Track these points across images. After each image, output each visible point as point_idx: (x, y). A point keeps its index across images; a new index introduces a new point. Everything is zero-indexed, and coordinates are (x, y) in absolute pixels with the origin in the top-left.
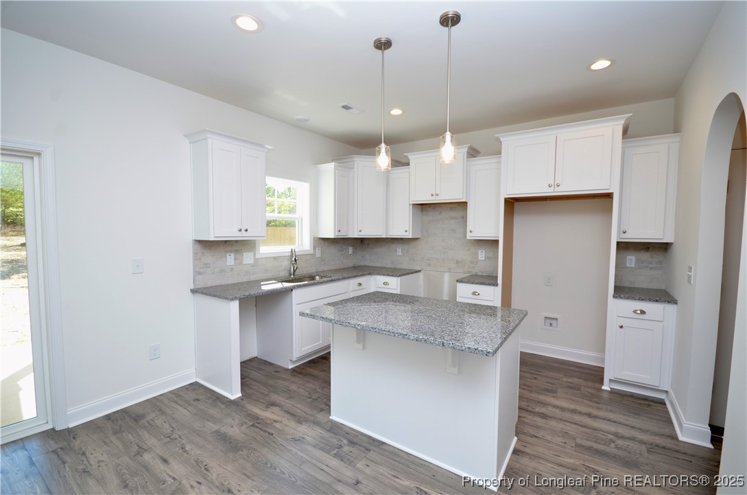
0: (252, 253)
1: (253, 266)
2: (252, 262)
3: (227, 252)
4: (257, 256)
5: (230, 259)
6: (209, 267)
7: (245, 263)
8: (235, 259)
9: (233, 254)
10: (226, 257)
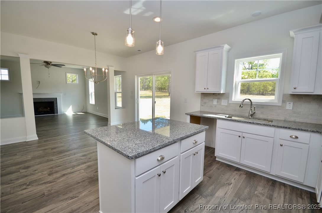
0: (227, 100)
1: (226, 106)
2: (226, 104)
3: (214, 98)
4: (230, 102)
5: (215, 102)
6: (206, 104)
7: (222, 104)
8: (217, 102)
9: (216, 100)
10: (213, 100)
